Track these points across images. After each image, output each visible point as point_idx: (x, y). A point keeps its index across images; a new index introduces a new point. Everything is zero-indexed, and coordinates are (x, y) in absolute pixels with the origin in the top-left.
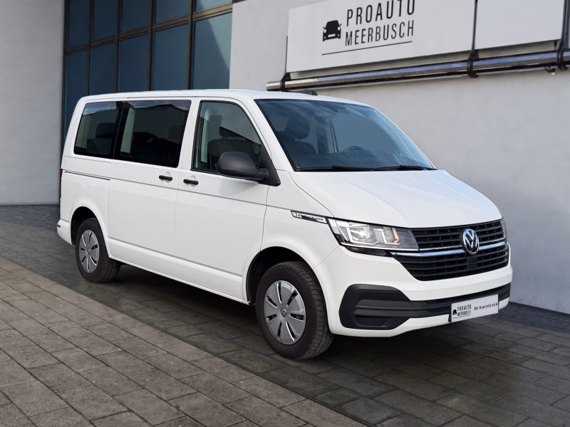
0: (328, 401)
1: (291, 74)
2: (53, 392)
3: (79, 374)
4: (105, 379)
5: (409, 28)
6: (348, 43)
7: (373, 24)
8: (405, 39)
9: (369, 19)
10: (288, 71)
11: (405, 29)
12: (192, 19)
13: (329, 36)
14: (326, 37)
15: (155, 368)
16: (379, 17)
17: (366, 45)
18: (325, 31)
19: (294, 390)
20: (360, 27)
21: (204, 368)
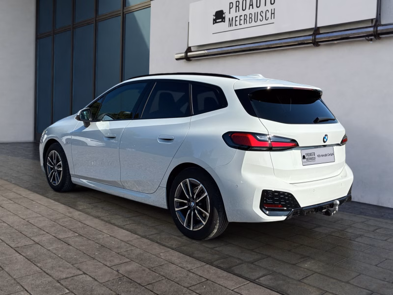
0: (222, 266)
1: (192, 48)
2: (32, 262)
3: (49, 250)
4: (67, 253)
5: (272, 14)
6: (231, 25)
7: (247, 12)
8: (270, 21)
9: (244, 9)
10: (189, 46)
11: (269, 15)
12: (123, 13)
13: (217, 21)
14: (215, 21)
15: (102, 246)
16: (251, 7)
17: (243, 26)
18: (215, 18)
19: (198, 259)
20: (238, 14)
21: (136, 246)
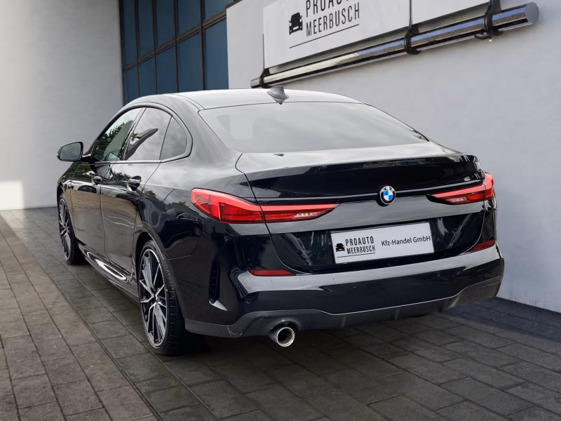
1: (270, 70)
5: (356, 11)
6: (309, 33)
7: (327, 12)
8: (354, 22)
9: (323, 8)
10: (266, 67)
11: (352, 12)
12: (202, 27)
13: (294, 29)
14: (292, 30)
16: (331, 3)
17: (324, 33)
18: (291, 25)
20: (316, 17)
